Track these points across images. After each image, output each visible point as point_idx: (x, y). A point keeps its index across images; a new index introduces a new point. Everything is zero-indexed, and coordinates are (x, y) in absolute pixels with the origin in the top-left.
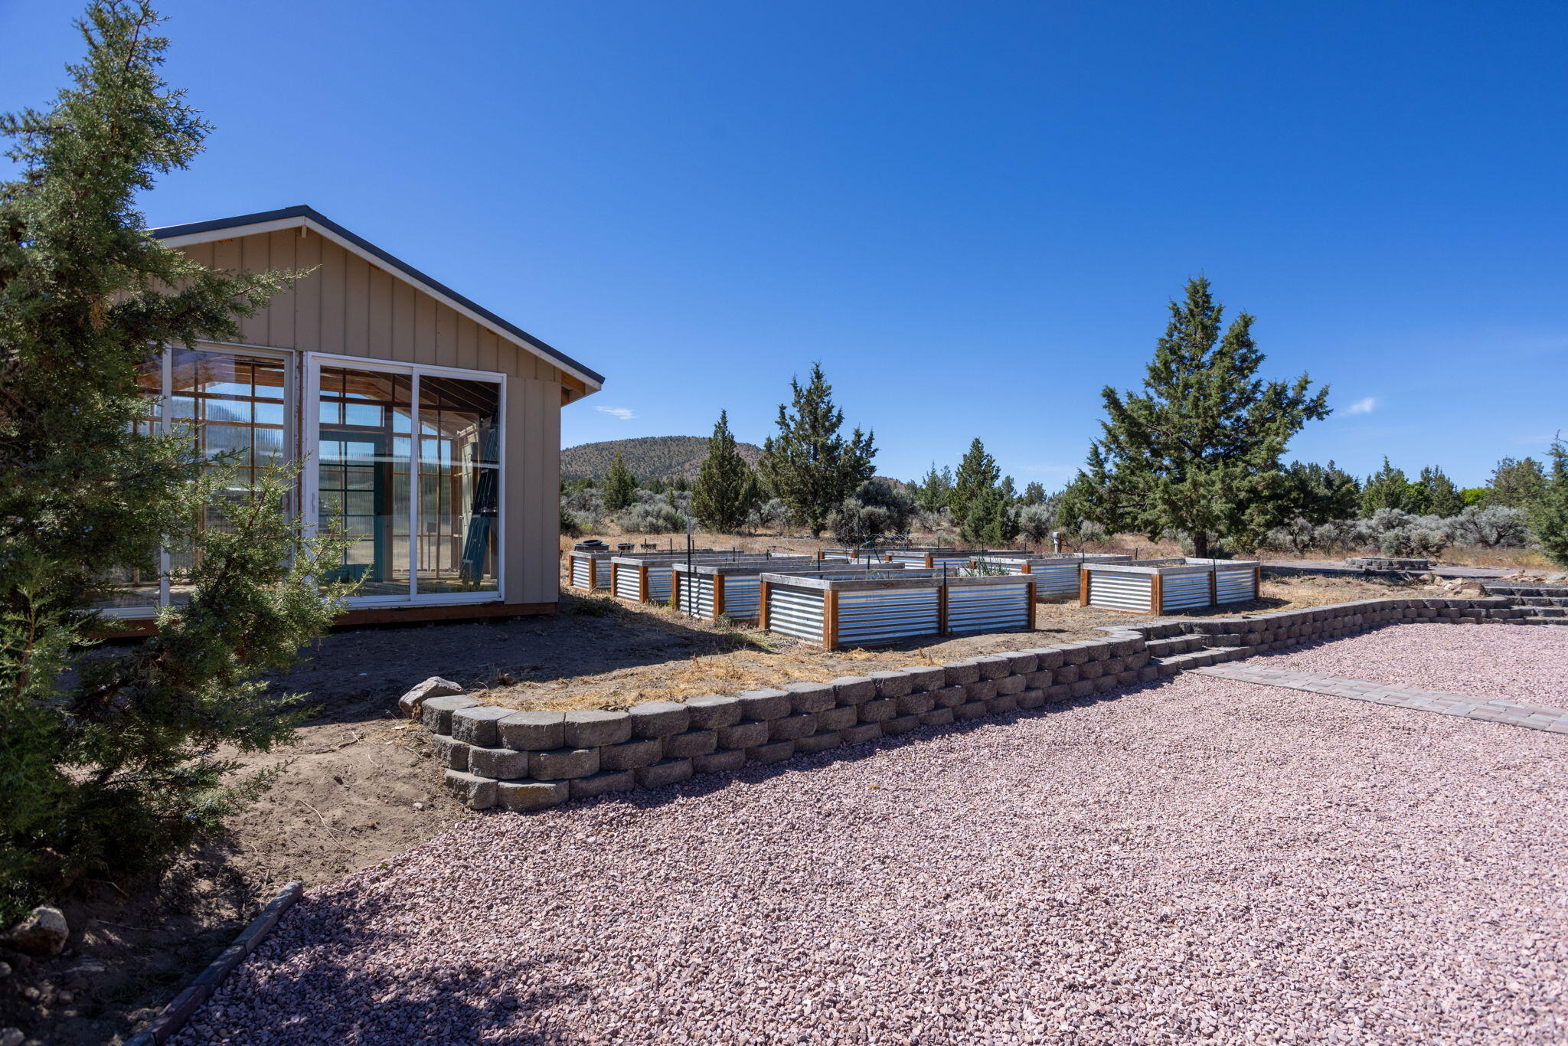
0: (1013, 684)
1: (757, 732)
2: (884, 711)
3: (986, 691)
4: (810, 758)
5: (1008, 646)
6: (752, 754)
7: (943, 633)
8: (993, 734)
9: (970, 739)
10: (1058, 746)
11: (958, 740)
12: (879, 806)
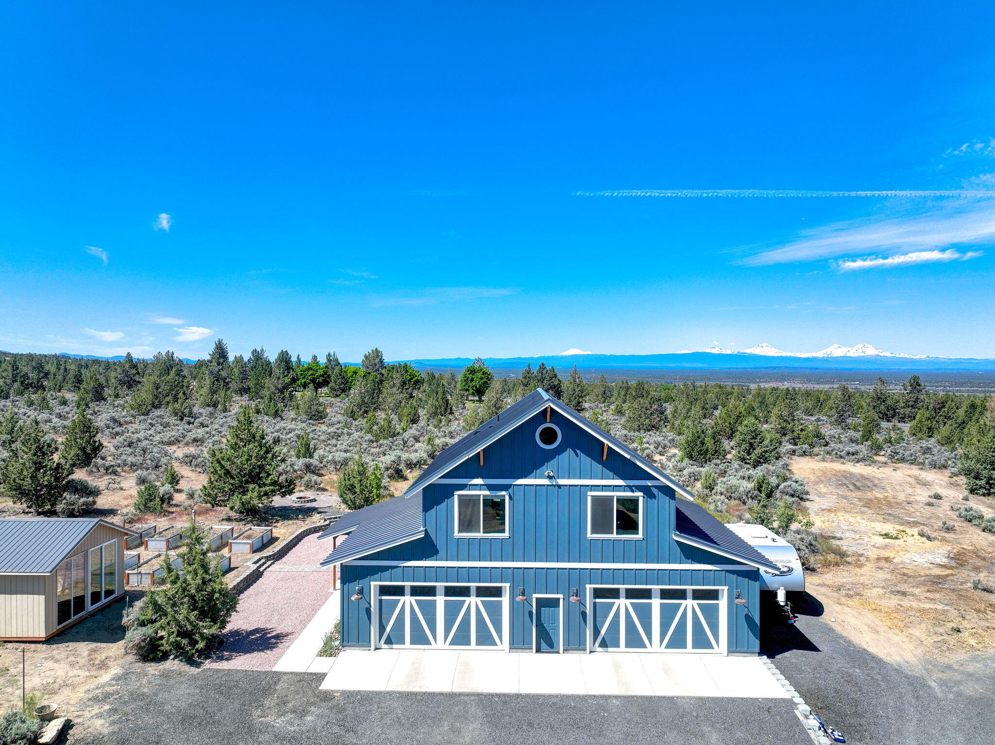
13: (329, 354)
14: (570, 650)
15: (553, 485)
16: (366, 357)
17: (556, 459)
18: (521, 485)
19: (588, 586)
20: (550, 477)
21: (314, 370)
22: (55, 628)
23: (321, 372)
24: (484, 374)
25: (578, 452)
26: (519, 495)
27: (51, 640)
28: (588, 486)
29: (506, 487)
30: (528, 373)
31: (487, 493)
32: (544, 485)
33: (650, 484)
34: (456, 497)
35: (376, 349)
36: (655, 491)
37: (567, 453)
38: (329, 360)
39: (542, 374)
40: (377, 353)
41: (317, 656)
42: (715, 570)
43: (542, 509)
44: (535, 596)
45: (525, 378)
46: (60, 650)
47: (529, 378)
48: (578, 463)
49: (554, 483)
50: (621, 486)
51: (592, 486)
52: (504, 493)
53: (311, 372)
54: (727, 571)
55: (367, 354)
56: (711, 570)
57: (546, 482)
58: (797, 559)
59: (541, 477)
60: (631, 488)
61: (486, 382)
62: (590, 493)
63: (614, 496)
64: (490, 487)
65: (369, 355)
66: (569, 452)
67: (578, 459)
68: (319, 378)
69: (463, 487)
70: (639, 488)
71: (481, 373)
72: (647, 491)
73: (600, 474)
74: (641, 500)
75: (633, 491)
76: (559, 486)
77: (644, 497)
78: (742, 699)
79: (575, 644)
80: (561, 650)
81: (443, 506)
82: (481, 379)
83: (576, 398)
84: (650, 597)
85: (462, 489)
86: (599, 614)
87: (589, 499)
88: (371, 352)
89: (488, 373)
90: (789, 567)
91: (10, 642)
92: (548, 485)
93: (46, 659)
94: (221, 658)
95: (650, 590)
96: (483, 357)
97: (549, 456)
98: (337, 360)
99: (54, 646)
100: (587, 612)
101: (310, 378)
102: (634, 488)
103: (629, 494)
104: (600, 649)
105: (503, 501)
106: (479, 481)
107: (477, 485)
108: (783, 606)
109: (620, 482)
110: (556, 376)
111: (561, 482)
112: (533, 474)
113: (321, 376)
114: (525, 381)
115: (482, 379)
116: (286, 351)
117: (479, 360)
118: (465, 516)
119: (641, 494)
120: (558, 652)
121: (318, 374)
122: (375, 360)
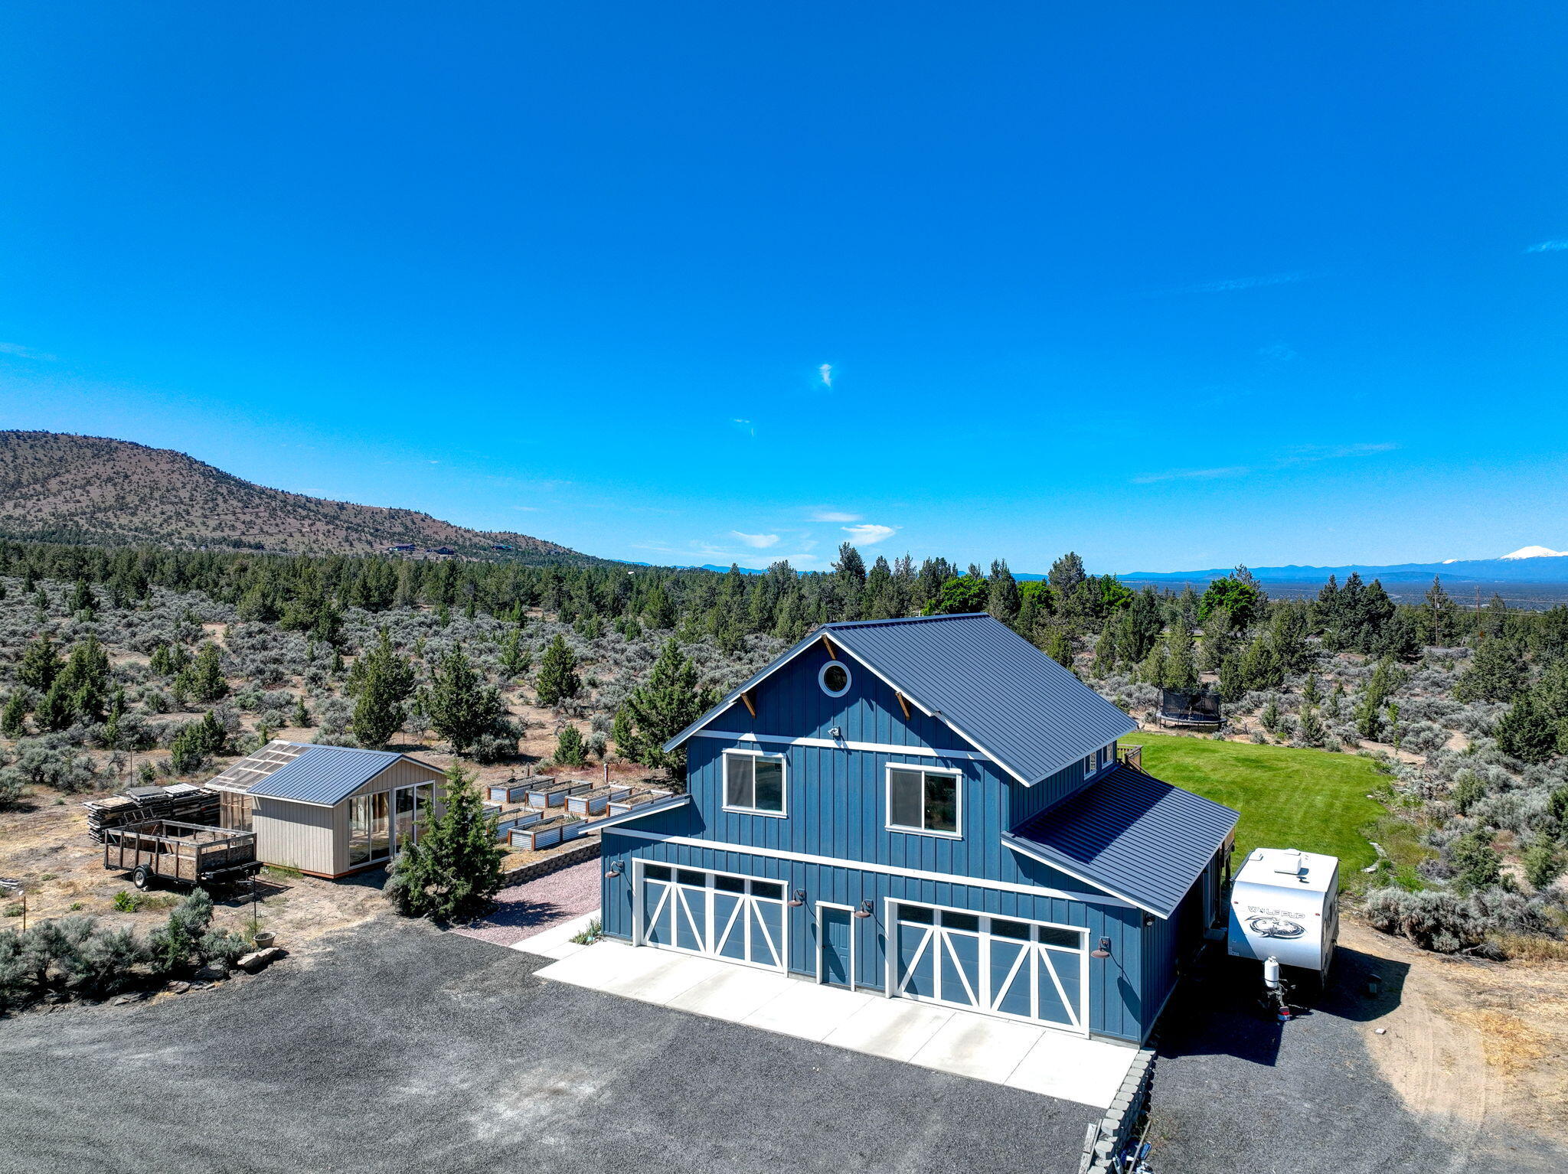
0: (580, 855)
1: (531, 872)
2: (553, 865)
3: (574, 858)
4: (541, 876)
5: (579, 844)
6: (531, 877)
7: (562, 842)
8: (576, 867)
9: (571, 869)
10: (590, 868)
11: (568, 869)
12: (557, 881)
13: (996, 563)
14: (864, 988)
15: (840, 749)
16: (1055, 567)
17: (844, 713)
18: (801, 746)
19: (887, 899)
20: (838, 738)
21: (965, 588)
22: (346, 868)
23: (975, 590)
24: (1242, 593)
25: (874, 703)
26: (798, 760)
27: (340, 879)
28: (886, 753)
29: (782, 748)
30: (1331, 591)
31: (760, 753)
32: (829, 748)
33: (971, 758)
34: (724, 756)
35: (1072, 553)
36: (979, 768)
37: (858, 705)
38: (996, 572)
39: (1353, 593)
40: (1073, 561)
41: (570, 941)
42: (1069, 900)
43: (827, 779)
44: (820, 903)
45: (1325, 600)
46: (343, 891)
47: (1333, 600)
48: (873, 720)
49: (842, 747)
50: (931, 757)
51: (892, 754)
52: (780, 755)
53: (962, 589)
54: (1088, 904)
55: (1058, 562)
56: (1064, 900)
57: (831, 743)
58: (1318, 915)
59: (826, 737)
60: (945, 762)
61: (1244, 608)
62: (889, 764)
63: (921, 772)
64: (765, 747)
65: (1061, 563)
66: (861, 705)
67: (873, 714)
68: (972, 600)
69: (732, 743)
70: (956, 762)
71: (1237, 592)
72: (967, 766)
73: (902, 738)
74: (959, 780)
75: (947, 766)
76: (849, 751)
77: (963, 776)
78: (1030, 1093)
79: (872, 981)
80: (853, 988)
81: (710, 766)
82: (1236, 601)
83: (1402, 637)
84: (975, 929)
85: (731, 747)
86: (905, 944)
87: (888, 772)
88: (1063, 558)
89: (1251, 592)
90: (1297, 926)
91: (308, 875)
92: (834, 749)
93: (325, 897)
94: (475, 926)
95: (975, 919)
96: (1251, 565)
97: (837, 707)
98: (1007, 572)
99: (341, 886)
100: (886, 937)
101: (958, 598)
102: (949, 762)
103: (942, 770)
104: (906, 995)
105: (779, 767)
106: (750, 737)
107: (748, 742)
108: (1271, 989)
109: (929, 751)
110: (1383, 597)
111: (852, 745)
112: (816, 733)
113: (975, 596)
114: (1324, 606)
115: (1237, 603)
116: (943, 559)
117: (1242, 570)
118: (735, 784)
119: (959, 771)
120: (849, 989)
121: (972, 592)
122: (1070, 571)
